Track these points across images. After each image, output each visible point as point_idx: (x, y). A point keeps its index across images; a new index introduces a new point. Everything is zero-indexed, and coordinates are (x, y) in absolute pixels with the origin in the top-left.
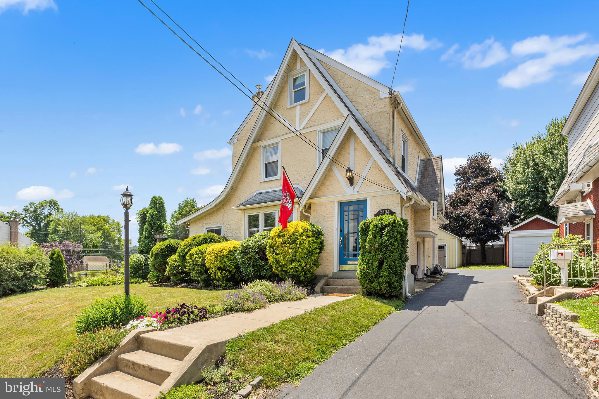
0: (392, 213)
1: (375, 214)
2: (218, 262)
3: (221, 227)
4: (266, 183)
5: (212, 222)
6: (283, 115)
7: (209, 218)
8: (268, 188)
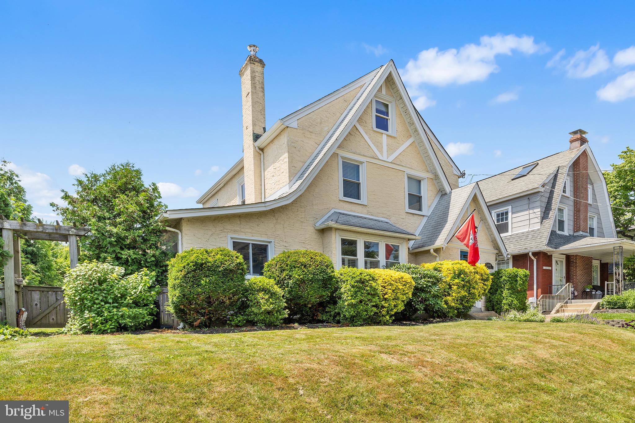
0: (492, 267)
3: (270, 242)
4: (348, 203)
5: (247, 230)
6: (366, 133)
7: (239, 222)
8: (351, 211)
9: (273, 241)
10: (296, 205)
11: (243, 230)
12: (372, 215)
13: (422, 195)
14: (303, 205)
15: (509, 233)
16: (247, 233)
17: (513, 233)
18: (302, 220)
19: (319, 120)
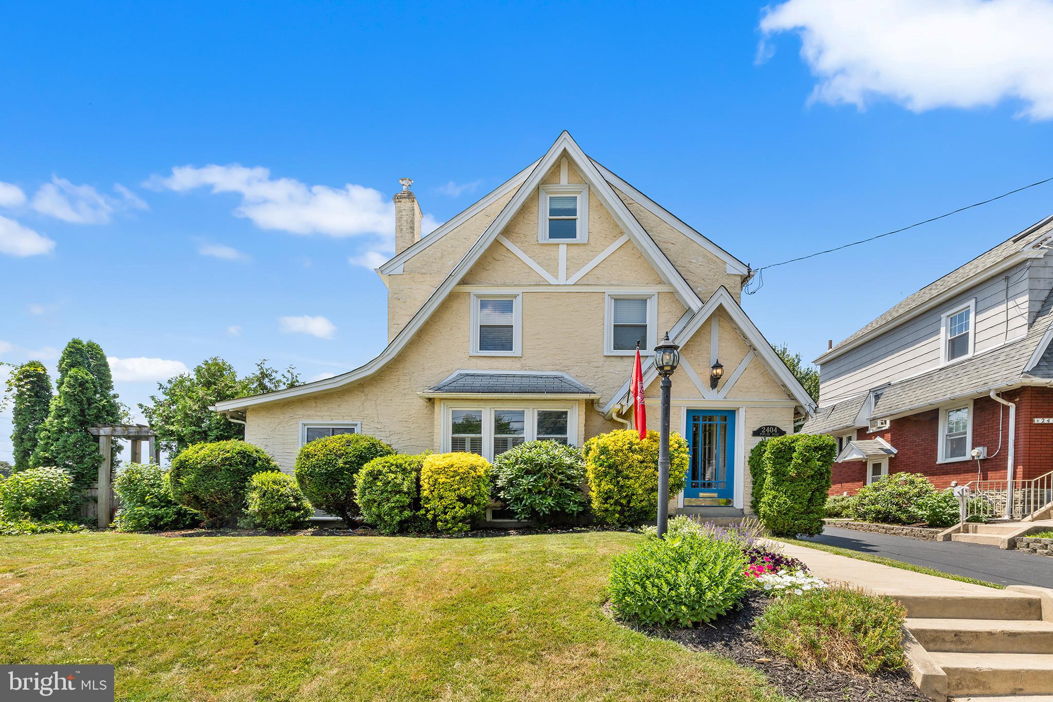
0: (781, 433)
1: (754, 432)
2: (468, 488)
3: (356, 425)
4: (485, 359)
5: (324, 413)
6: (525, 252)
7: (314, 405)
8: (491, 369)
9: (359, 423)
10: (397, 373)
11: (319, 414)
12: (531, 370)
13: (648, 323)
14: (408, 371)
15: (970, 355)
16: (324, 417)
17: (976, 354)
18: (405, 392)
19: (439, 254)
